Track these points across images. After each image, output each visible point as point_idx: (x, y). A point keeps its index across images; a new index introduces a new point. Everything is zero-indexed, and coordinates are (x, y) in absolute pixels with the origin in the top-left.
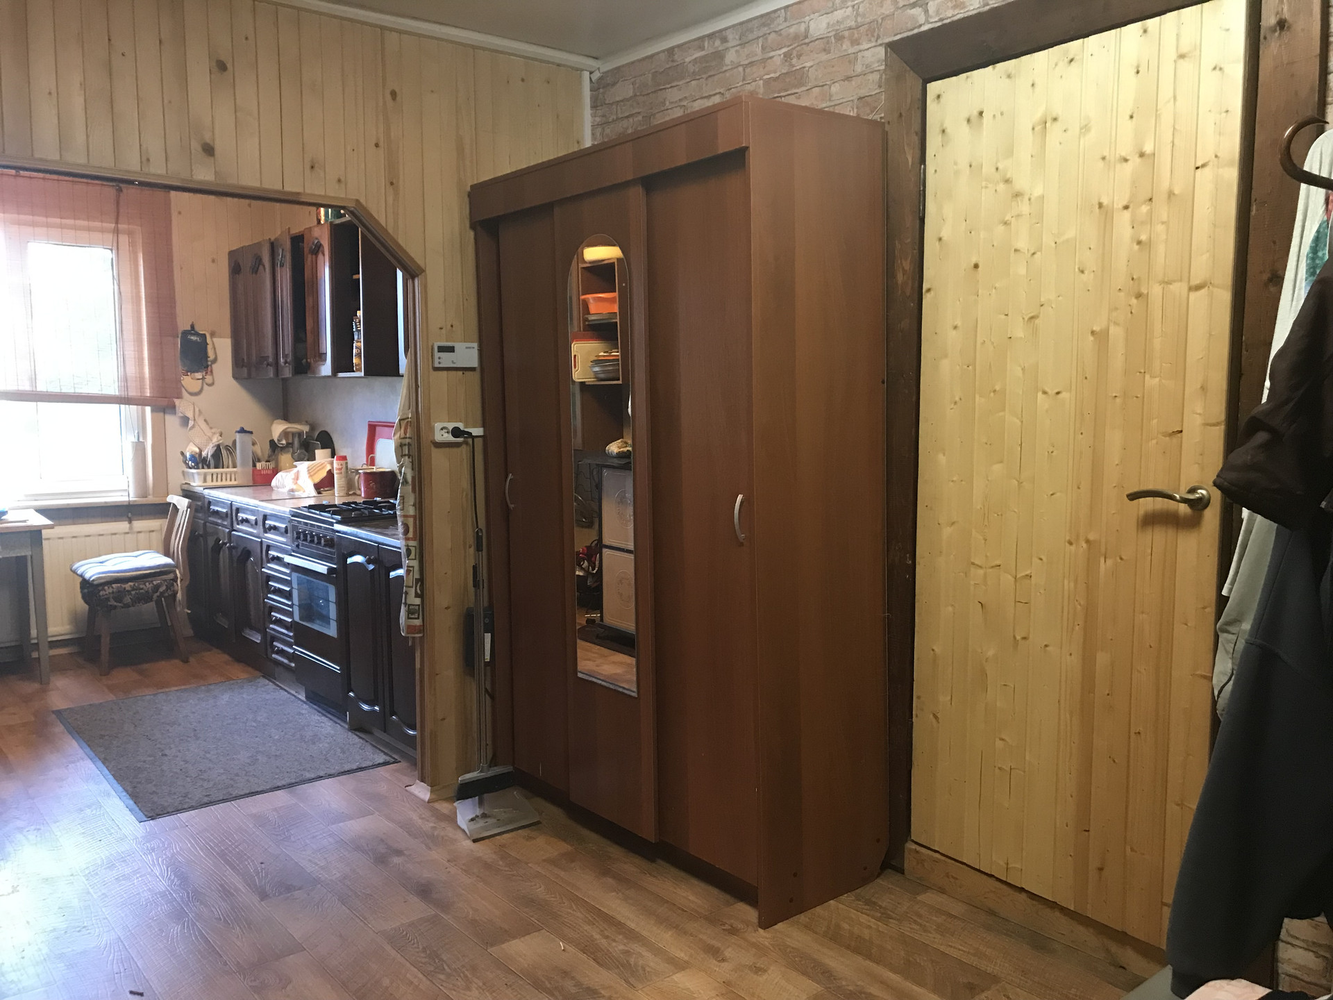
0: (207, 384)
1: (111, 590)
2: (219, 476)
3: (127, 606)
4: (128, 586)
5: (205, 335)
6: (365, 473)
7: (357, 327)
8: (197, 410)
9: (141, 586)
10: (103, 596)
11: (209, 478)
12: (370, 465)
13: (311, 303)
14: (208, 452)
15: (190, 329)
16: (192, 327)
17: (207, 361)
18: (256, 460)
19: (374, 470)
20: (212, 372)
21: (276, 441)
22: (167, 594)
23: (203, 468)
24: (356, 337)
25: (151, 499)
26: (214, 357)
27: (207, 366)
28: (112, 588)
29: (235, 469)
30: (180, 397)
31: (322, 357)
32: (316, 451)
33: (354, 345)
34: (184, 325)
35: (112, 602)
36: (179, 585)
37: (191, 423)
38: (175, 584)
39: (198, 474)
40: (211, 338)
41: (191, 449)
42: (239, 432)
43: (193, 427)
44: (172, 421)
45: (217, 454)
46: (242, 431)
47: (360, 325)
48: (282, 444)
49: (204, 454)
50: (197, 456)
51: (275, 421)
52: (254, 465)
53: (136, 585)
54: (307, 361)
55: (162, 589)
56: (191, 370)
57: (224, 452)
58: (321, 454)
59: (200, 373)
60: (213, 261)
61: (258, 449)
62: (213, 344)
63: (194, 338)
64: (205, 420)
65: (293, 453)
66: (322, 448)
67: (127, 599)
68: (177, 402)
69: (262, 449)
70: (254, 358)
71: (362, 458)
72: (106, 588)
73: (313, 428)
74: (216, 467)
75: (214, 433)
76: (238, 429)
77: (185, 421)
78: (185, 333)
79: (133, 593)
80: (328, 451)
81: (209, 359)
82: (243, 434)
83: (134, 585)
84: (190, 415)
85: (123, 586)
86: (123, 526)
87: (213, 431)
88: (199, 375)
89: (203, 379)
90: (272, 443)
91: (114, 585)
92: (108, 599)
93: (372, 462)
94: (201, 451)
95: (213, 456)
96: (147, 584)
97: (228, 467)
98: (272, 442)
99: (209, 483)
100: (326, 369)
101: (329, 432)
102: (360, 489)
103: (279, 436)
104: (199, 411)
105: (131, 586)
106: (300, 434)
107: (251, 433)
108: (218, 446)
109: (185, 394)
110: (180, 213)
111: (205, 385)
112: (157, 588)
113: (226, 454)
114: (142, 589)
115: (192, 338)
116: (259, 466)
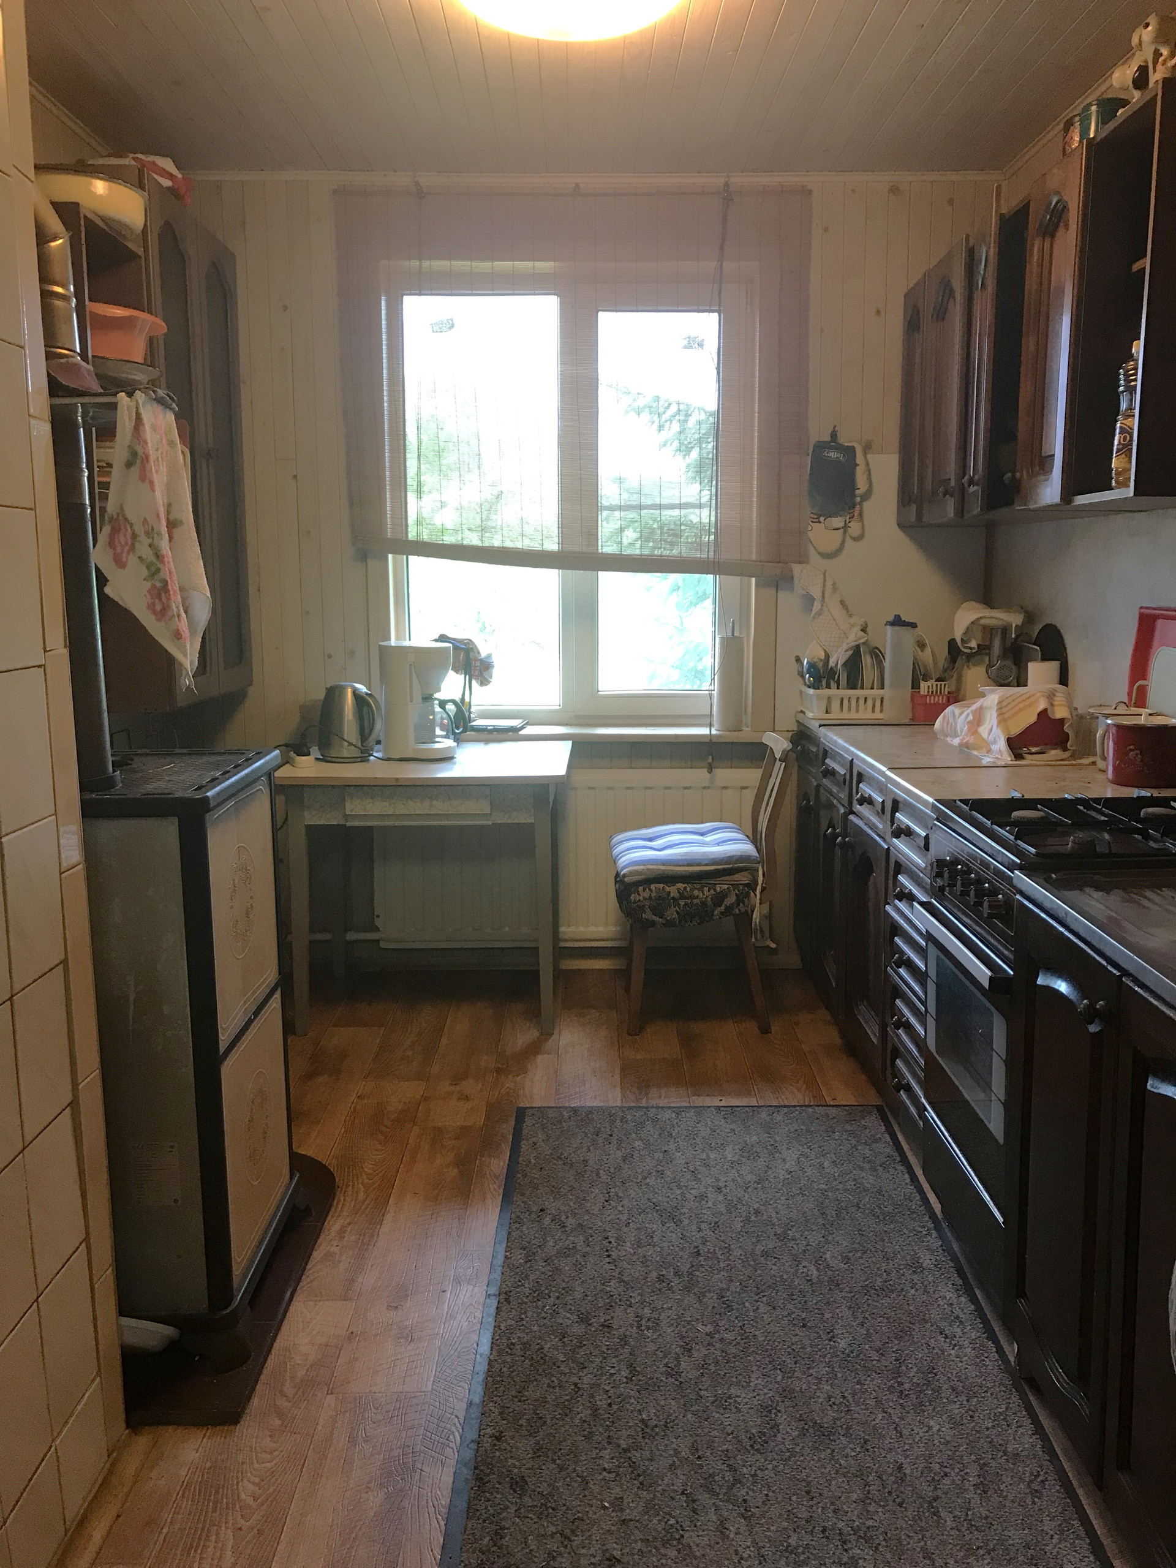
0: (851, 537)
1: (647, 894)
2: (853, 702)
3: (669, 923)
4: (673, 890)
5: (853, 449)
6: (1119, 727)
7: (1127, 381)
8: (829, 583)
9: (696, 893)
10: (635, 902)
11: (835, 704)
12: (1137, 705)
13: (1032, 347)
14: (839, 658)
15: (828, 439)
16: (834, 435)
17: (855, 496)
18: (918, 675)
19: (1142, 721)
20: (861, 514)
21: (959, 643)
22: (737, 911)
23: (828, 687)
24: (1124, 406)
25: (747, 735)
26: (866, 488)
27: (853, 506)
28: (650, 890)
29: (881, 692)
30: (803, 560)
31: (1044, 463)
32: (1031, 665)
33: (1118, 425)
34: (818, 433)
35: (648, 915)
36: (758, 896)
37: (817, 606)
38: (752, 894)
39: (819, 697)
40: (865, 454)
41: (812, 653)
42: (893, 624)
43: (819, 613)
44: (788, 601)
45: (854, 663)
46: (897, 622)
47: (1136, 374)
48: (970, 648)
49: (832, 664)
50: (820, 665)
51: (965, 604)
52: (915, 685)
53: (688, 889)
54: (1014, 476)
55: (731, 899)
56: (823, 513)
57: (867, 660)
58: (1040, 672)
59: (839, 518)
60: (878, 312)
61: (926, 656)
62: (868, 464)
63: (833, 455)
64: (842, 602)
65: (989, 666)
66: (1045, 658)
67: (672, 914)
68: (797, 569)
69: (934, 656)
70: (929, 487)
71: (1120, 689)
72: (641, 889)
73: (1030, 617)
74: (852, 686)
75: (853, 625)
76: (891, 618)
77: (809, 600)
78: (820, 446)
79: (682, 903)
80: (1054, 666)
81: (857, 492)
82: (898, 628)
83: (685, 888)
84: (816, 593)
85: (668, 889)
86: (700, 775)
87: (852, 621)
88: (837, 522)
89: (846, 527)
90: (952, 646)
91: (653, 887)
92: (642, 908)
93: (1140, 698)
94: (827, 656)
95: (845, 665)
96: (706, 889)
97: (872, 688)
98: (952, 643)
99: (836, 714)
100: (1050, 491)
101: (1059, 626)
102: (1104, 758)
103: (968, 630)
104: (834, 584)
105: (678, 889)
106: (1005, 630)
107: (914, 625)
108: (856, 650)
109: (813, 556)
110: (826, 230)
111: (848, 539)
112: (719, 899)
113: (869, 665)
114: (697, 897)
115: (831, 454)
116: (924, 687)
